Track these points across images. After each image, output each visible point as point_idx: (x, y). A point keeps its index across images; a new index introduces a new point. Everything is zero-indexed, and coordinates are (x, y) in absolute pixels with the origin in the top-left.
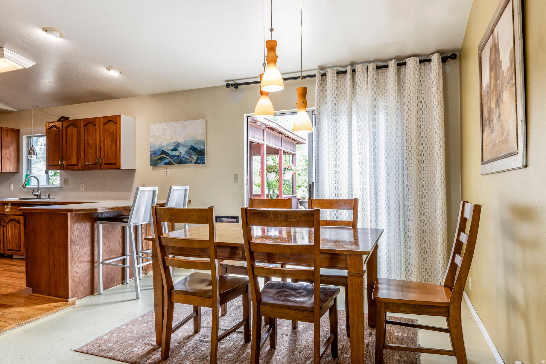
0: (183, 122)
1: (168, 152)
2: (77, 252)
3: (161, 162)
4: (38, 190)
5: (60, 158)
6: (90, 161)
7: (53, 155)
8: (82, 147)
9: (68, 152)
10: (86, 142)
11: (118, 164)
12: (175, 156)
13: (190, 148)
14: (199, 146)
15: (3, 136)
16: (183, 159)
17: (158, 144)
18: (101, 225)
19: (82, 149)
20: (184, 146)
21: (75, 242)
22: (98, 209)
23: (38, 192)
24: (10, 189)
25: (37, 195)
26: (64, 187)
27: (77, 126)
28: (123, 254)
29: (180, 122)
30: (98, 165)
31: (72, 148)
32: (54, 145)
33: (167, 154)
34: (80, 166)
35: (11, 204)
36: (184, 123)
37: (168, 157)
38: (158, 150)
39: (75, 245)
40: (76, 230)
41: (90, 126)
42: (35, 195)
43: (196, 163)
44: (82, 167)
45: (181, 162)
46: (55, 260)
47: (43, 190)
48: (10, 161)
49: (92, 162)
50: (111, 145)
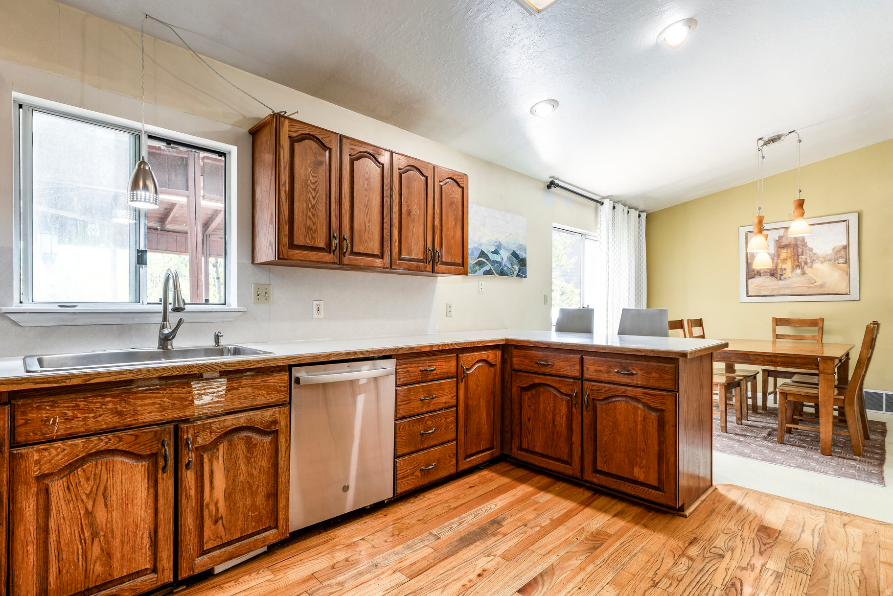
0: (505, 213)
1: (488, 254)
3: (479, 270)
5: (334, 231)
6: (414, 252)
7: (309, 217)
8: (393, 216)
9: (355, 220)
10: (404, 208)
11: (465, 266)
12: (497, 262)
13: (511, 254)
14: (521, 253)
17: (476, 239)
19: (393, 221)
20: (507, 249)
26: (253, 308)
27: (382, 164)
29: (502, 212)
30: (429, 264)
31: (368, 212)
32: (313, 192)
33: (487, 258)
34: (387, 259)
35: (225, 375)
37: (488, 263)
38: (476, 249)
41: (414, 174)
43: (518, 275)
44: (392, 262)
45: (502, 272)
50: (453, 227)
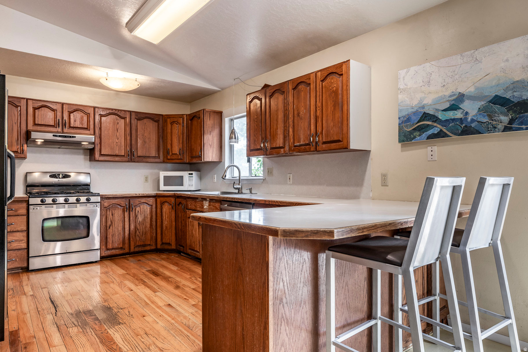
0: (472, 51)
1: (436, 114)
2: (285, 320)
3: (420, 135)
4: (239, 182)
5: (263, 139)
6: (302, 140)
7: (255, 135)
8: (290, 120)
9: (271, 130)
10: (296, 113)
11: (345, 141)
12: (453, 120)
13: (490, 102)
14: (515, 94)
15: (205, 119)
16: (473, 125)
17: (415, 103)
18: (333, 261)
19: (290, 123)
20: (472, 98)
21: (282, 299)
22: (335, 231)
23: (239, 185)
24: (214, 181)
25: (238, 189)
26: (267, 178)
27: (284, 92)
28: (370, 316)
29: (466, 53)
30: (313, 146)
31: (277, 124)
32: (256, 123)
33: (434, 118)
34: (287, 148)
35: (209, 200)
36: (476, 53)
37: (435, 124)
38: (415, 113)
39: (282, 305)
40: (284, 272)
41: (302, 87)
42: (236, 189)
43: (507, 129)
44: (290, 149)
45: (466, 130)
46: (245, 328)
47: (245, 182)
48: (212, 148)
49: (304, 141)
50: (332, 112)
